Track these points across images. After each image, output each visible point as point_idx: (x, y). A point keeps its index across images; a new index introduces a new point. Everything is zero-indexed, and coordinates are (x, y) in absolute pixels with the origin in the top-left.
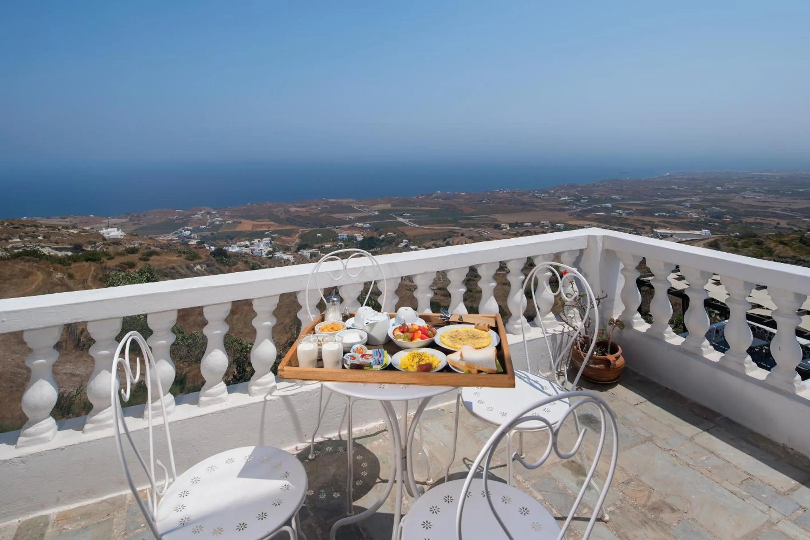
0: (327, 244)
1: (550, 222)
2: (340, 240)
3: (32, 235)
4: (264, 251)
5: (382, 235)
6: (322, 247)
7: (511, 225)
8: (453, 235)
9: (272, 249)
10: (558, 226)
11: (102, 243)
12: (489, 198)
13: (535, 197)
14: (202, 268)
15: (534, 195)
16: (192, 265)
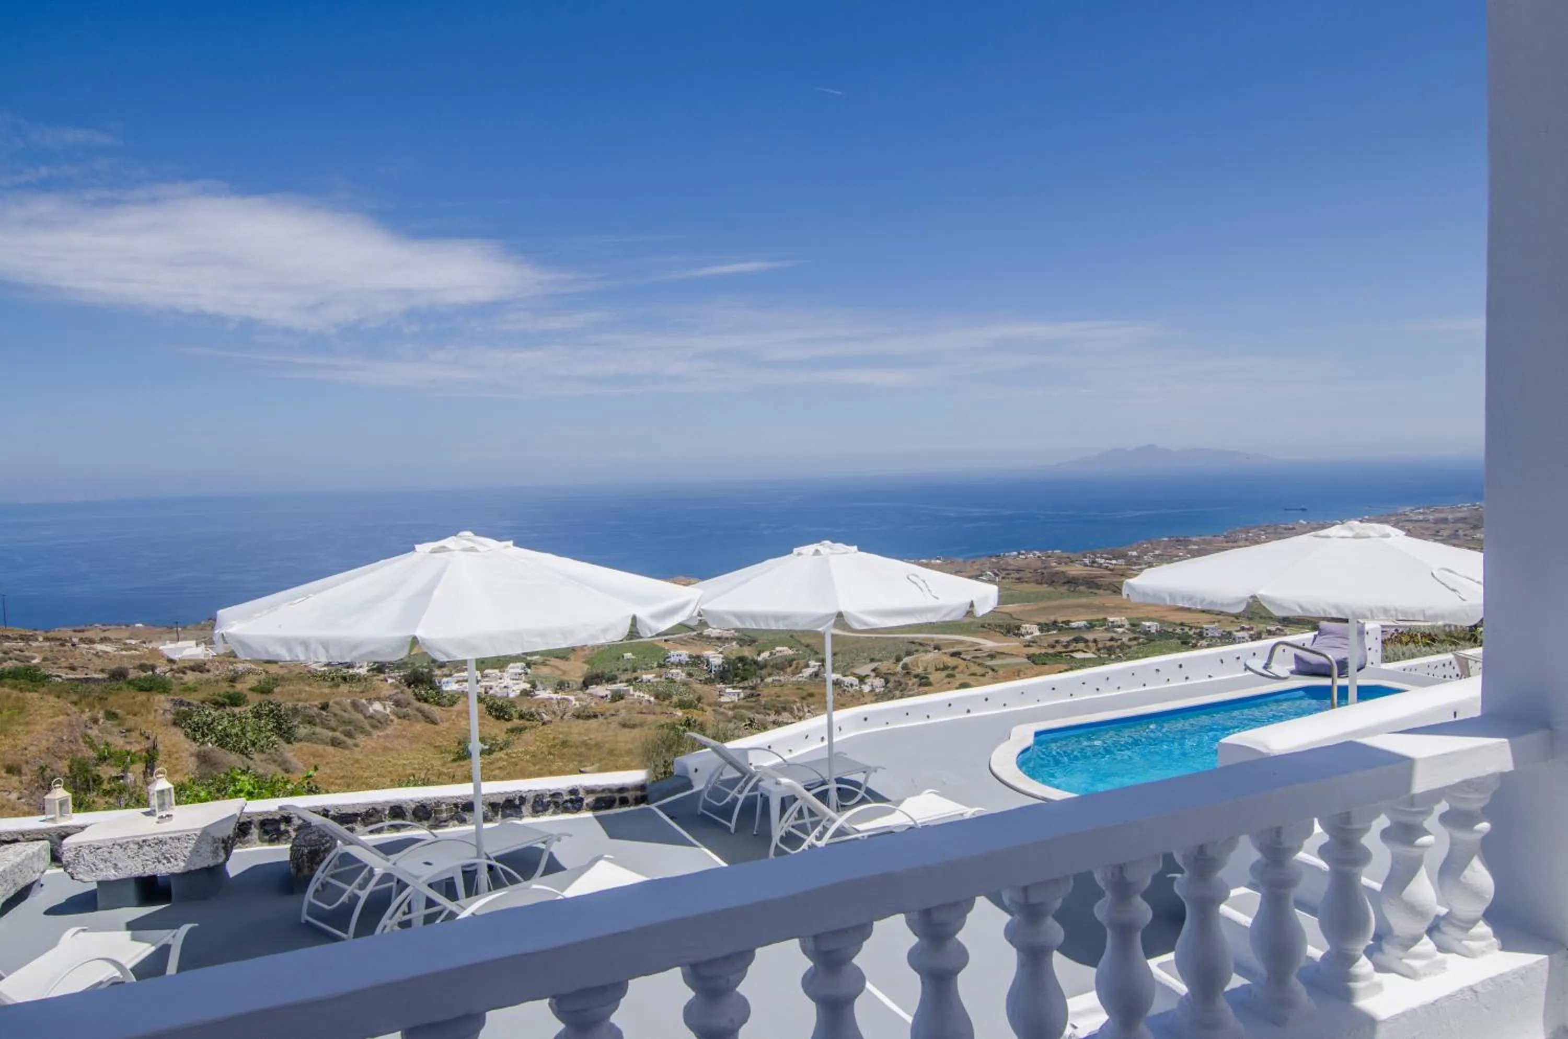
0: (646, 674)
1: (1128, 619)
2: (672, 664)
3: (18, 655)
4: (513, 691)
5: (763, 652)
6: (636, 679)
7: (1043, 627)
8: (917, 651)
9: (529, 685)
10: (1144, 625)
11: (168, 668)
12: (996, 571)
13: (1095, 565)
14: (385, 708)
15: (1094, 562)
16: (364, 701)
